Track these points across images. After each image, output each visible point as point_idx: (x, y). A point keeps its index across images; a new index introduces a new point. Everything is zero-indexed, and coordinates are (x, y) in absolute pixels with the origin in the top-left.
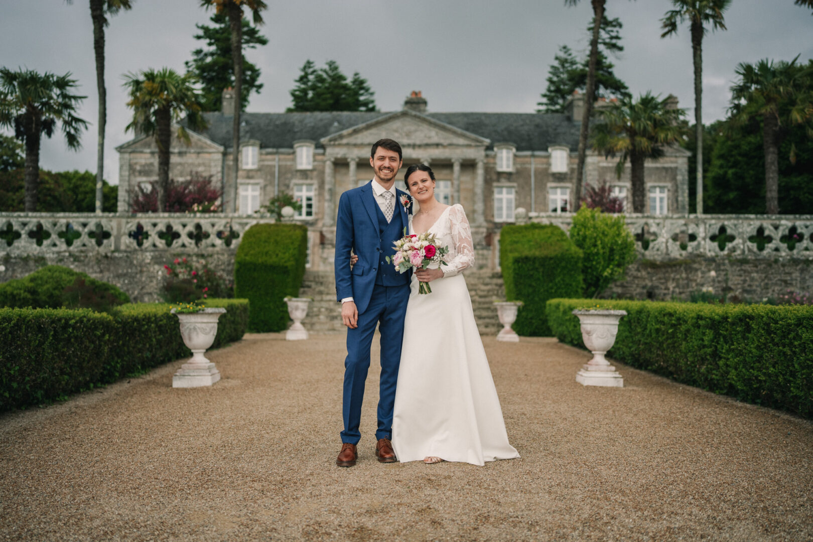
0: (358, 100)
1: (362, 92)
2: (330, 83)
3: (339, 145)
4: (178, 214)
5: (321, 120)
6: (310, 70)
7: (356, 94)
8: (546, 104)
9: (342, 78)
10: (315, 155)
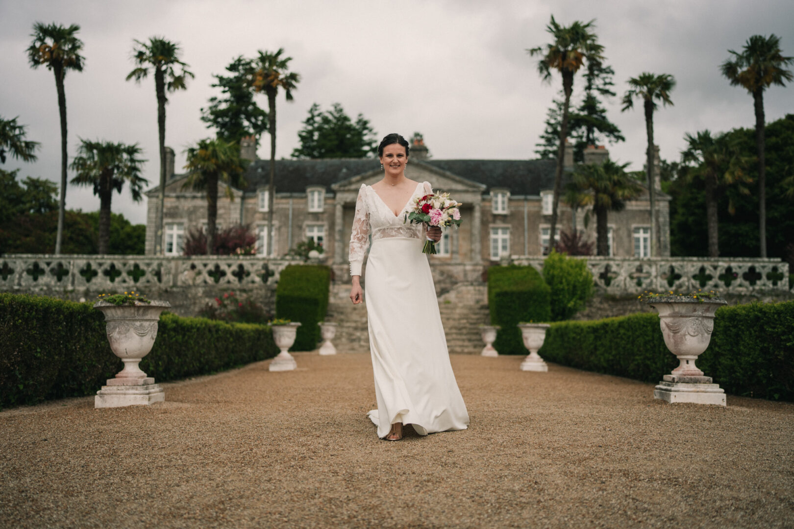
1: (365, 132)
2: (335, 124)
3: (349, 191)
4: (224, 257)
5: (331, 166)
6: (316, 113)
7: (360, 134)
8: (545, 145)
9: (346, 119)
10: (326, 199)
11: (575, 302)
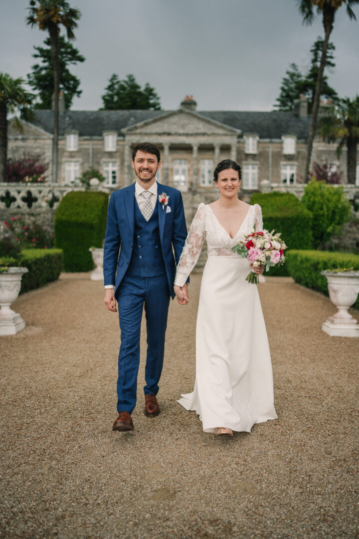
0: (148, 103)
1: (151, 97)
2: (129, 91)
3: (135, 134)
4: (14, 184)
5: (122, 116)
6: (115, 81)
7: (147, 98)
8: (280, 106)
9: (138, 87)
10: (118, 141)
11: (334, 227)
